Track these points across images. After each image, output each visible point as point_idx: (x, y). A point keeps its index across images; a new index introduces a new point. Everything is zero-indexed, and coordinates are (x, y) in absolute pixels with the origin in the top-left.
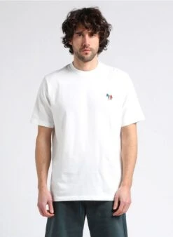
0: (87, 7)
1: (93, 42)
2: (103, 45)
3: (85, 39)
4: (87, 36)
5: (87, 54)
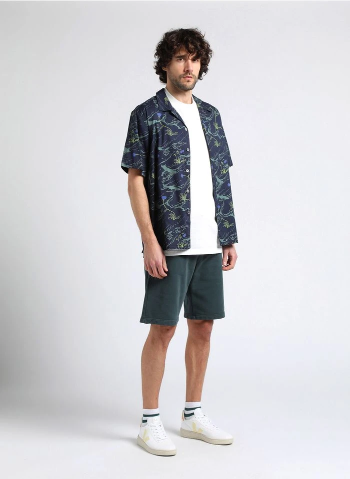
0: (185, 28)
1: (195, 67)
2: (204, 69)
3: (188, 64)
4: (190, 61)
5: (188, 81)
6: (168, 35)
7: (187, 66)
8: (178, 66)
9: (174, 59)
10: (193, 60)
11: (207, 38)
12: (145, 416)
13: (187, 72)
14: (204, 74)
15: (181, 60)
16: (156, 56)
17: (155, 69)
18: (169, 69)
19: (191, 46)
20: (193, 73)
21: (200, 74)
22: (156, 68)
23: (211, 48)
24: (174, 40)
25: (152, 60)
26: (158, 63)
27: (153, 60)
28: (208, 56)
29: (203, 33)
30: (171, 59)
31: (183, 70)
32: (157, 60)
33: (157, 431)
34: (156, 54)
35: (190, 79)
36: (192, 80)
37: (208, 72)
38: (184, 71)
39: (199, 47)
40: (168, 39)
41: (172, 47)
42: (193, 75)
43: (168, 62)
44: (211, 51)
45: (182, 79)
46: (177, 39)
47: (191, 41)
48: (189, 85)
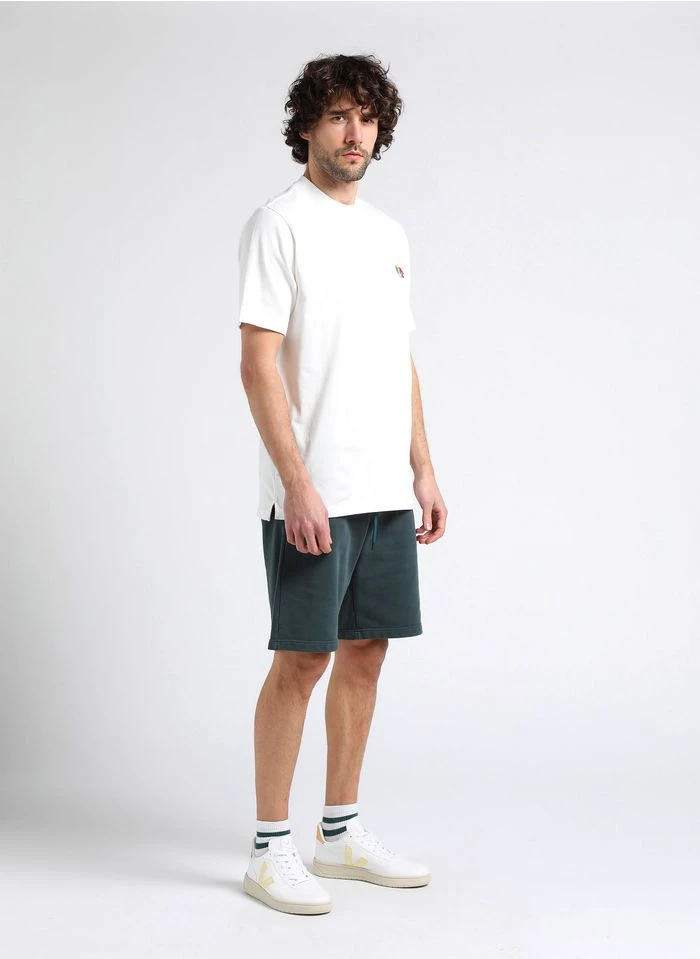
3: (353, 128)
5: (353, 163)
6: (313, 67)
7: (351, 132)
8: (333, 133)
9: (326, 117)
10: (365, 120)
11: (393, 77)
12: (260, 835)
13: (351, 144)
14: (383, 148)
15: (338, 118)
16: (288, 109)
17: (285, 135)
18: (314, 137)
19: (361, 90)
20: (363, 146)
21: (376, 149)
22: (288, 133)
23: (400, 95)
24: (326, 77)
25: (280, 116)
26: (292, 123)
27: (282, 116)
28: (393, 112)
29: (384, 66)
30: (320, 116)
31: (342, 139)
32: (289, 117)
33: (288, 865)
34: (288, 105)
35: (356, 157)
36: (361, 161)
37: (393, 145)
38: (345, 142)
39: (378, 93)
40: (314, 75)
41: (323, 92)
42: (363, 151)
43: (312, 121)
44: (400, 101)
45: (340, 158)
46: (333, 76)
47: (362, 81)
48: (354, 169)
